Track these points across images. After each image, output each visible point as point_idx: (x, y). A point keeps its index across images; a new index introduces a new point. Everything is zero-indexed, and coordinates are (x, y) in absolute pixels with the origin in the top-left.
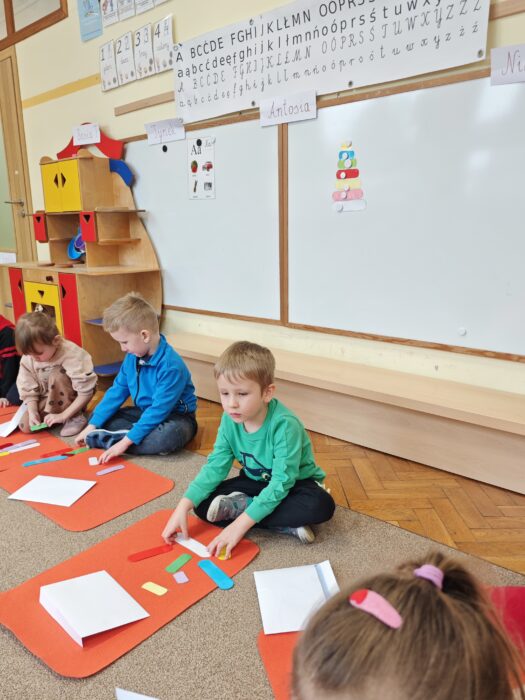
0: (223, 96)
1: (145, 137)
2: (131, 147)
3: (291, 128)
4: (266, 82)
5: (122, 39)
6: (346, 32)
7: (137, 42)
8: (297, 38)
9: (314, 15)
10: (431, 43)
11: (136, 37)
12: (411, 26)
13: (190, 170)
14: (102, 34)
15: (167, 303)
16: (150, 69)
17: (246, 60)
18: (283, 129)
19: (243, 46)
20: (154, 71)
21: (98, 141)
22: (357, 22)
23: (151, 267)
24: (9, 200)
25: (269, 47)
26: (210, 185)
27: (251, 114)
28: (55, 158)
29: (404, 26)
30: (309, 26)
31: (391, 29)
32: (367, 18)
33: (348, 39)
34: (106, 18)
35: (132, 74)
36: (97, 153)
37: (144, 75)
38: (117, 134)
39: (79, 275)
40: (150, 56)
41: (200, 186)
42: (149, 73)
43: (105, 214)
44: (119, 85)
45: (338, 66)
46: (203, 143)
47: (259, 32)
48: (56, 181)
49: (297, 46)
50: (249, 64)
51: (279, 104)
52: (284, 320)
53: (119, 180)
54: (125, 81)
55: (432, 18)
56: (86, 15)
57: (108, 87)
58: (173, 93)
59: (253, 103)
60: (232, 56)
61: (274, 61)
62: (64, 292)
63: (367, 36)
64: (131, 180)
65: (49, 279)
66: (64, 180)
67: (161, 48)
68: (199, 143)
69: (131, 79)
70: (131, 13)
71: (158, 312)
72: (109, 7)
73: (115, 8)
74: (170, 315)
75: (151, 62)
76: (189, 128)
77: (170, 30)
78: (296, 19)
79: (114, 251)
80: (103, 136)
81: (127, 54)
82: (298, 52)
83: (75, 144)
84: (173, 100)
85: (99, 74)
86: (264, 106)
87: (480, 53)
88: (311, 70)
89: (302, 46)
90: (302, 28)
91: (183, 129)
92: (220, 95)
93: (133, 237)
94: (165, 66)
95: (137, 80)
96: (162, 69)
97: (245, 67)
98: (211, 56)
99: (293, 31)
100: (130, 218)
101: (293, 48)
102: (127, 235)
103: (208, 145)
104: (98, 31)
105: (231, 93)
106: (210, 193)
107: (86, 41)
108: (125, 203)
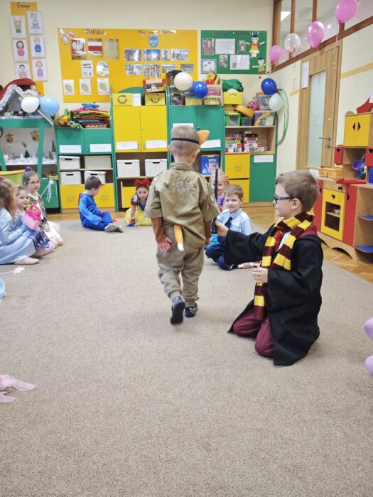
24: (321, 137)
28: (356, 112)
39: (360, 187)
48: (354, 127)
62: (348, 197)
65: (340, 189)
66: (359, 126)
83: (370, 102)
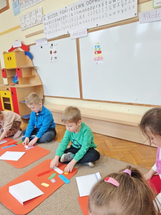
0: (59, 30)
1: (35, 44)
2: (31, 47)
3: (80, 39)
4: (71, 26)
5: (27, 14)
6: (95, 10)
7: (31, 15)
8: (80, 12)
9: (85, 5)
10: (121, 12)
11: (31, 13)
12: (114, 7)
13: (50, 53)
14: (20, 13)
15: (45, 95)
16: (36, 23)
17: (65, 19)
18: (77, 40)
19: (64, 15)
20: (37, 24)
21: (21, 46)
22: (98, 6)
23: (39, 84)
25: (72, 15)
26: (56, 58)
27: (68, 36)
28: (8, 52)
29: (112, 7)
31: (108, 8)
32: (101, 5)
33: (96, 12)
34: (21, 8)
35: (30, 25)
36: (21, 50)
37: (34, 25)
38: (26, 44)
39: (17, 88)
40: (35, 19)
41: (53, 58)
42: (35, 24)
43: (24, 68)
44: (26, 28)
45: (93, 20)
46: (53, 45)
47: (68, 10)
48: (8, 59)
50: (66, 21)
51: (76, 32)
52: (81, 98)
53: (28, 58)
54: (28, 27)
55: (120, 4)
56: (15, 8)
57: (23, 29)
58: (43, 30)
59: (68, 32)
60: (61, 18)
61: (74, 19)
62: (12, 93)
63: (101, 10)
64: (31, 57)
65: (8, 89)
66: (11, 58)
67: (39, 16)
68: (52, 45)
69: (30, 26)
70: (29, 6)
71: (42, 98)
72: (22, 5)
73: (24, 5)
74: (46, 98)
75: (36, 21)
76: (49, 40)
77: (41, 11)
78: (79, 6)
79: (28, 79)
80: (22, 44)
81: (28, 19)
82: (81, 16)
83: (14, 47)
84: (43, 32)
85: (20, 26)
86: (71, 33)
87: (135, 14)
88: (85, 21)
89: (82, 14)
90: (82, 9)
91: (47, 41)
92: (58, 30)
93: (33, 75)
94: (40, 22)
95: (32, 27)
96: (39, 23)
97: (65, 21)
98: (54, 18)
99: (79, 10)
100: (32, 69)
101: (79, 15)
102: (31, 74)
103: (55, 45)
104: (19, 12)
105: (61, 30)
106: (56, 60)
107: (16, 15)
108: (30, 65)
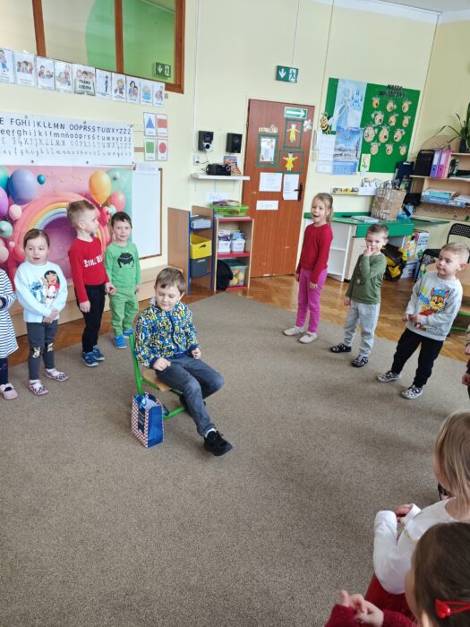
4: (40, 152)
6: (83, 140)
8: (56, 135)
9: (67, 127)
10: (117, 155)
12: (109, 146)
19: (21, 128)
22: (87, 137)
25: (40, 134)
29: (106, 145)
30: (64, 131)
32: (91, 137)
33: (83, 143)
45: (80, 153)
47: (32, 124)
49: (57, 138)
50: (26, 140)
60: (11, 131)
61: (44, 142)
63: (92, 144)
78: (56, 126)
82: (58, 142)
87: (133, 163)
88: (66, 152)
89: (60, 139)
90: (60, 131)
99: (55, 131)
101: (55, 139)
